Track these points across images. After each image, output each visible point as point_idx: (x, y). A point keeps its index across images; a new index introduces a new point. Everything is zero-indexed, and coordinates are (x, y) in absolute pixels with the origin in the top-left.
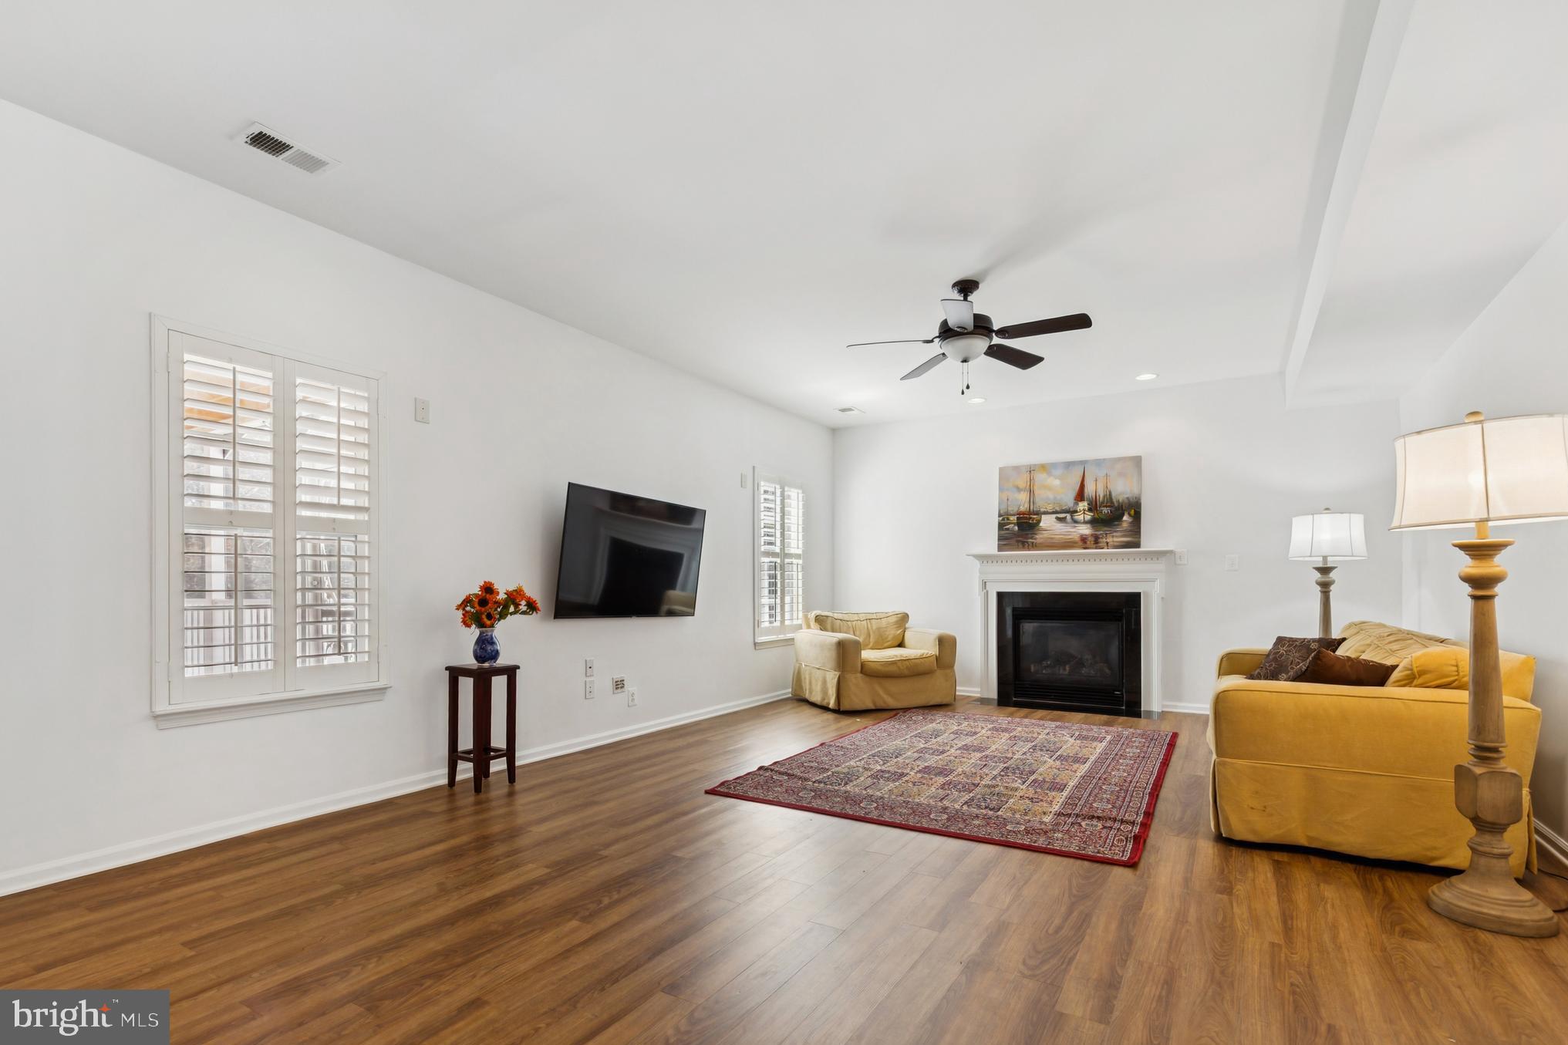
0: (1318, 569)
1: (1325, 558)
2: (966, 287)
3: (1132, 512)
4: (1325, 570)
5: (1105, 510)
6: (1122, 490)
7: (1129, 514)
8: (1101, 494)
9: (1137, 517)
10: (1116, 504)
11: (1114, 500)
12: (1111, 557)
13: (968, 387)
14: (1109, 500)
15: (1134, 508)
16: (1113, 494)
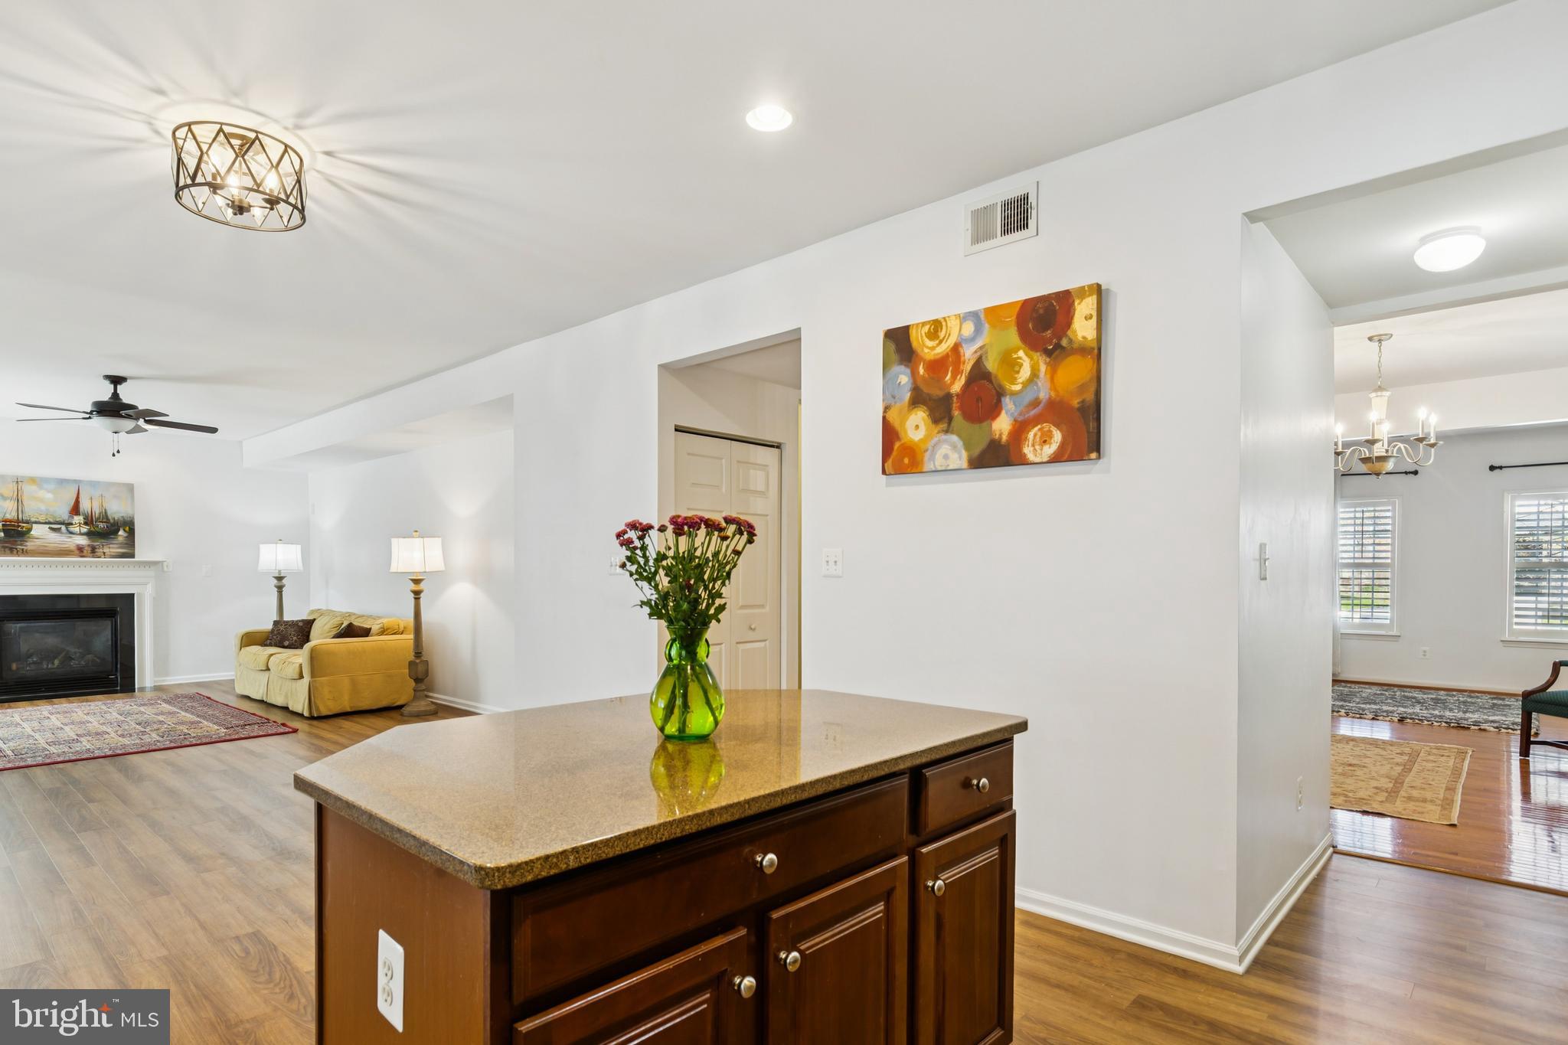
0: (276, 578)
1: (280, 571)
2: (116, 380)
3: (127, 529)
4: (280, 579)
5: (101, 525)
6: (117, 509)
7: (124, 530)
8: (97, 511)
9: (131, 533)
10: (112, 521)
11: (110, 517)
12: (108, 565)
13: (118, 452)
14: (104, 517)
15: (129, 526)
16: (109, 513)
